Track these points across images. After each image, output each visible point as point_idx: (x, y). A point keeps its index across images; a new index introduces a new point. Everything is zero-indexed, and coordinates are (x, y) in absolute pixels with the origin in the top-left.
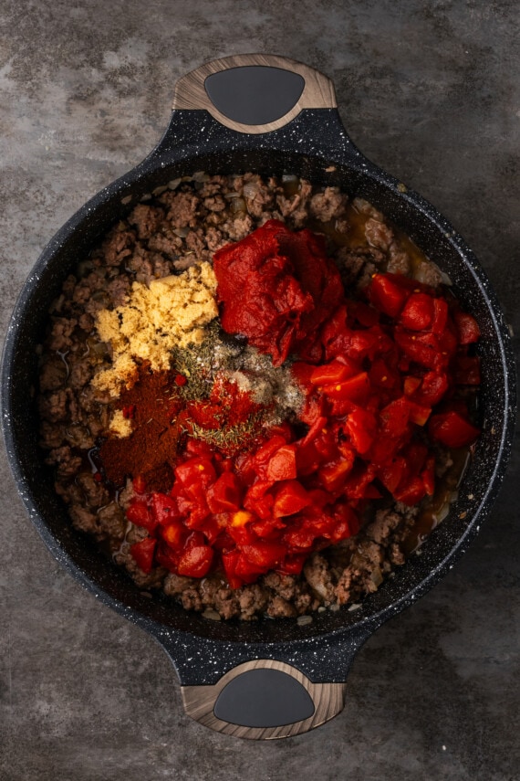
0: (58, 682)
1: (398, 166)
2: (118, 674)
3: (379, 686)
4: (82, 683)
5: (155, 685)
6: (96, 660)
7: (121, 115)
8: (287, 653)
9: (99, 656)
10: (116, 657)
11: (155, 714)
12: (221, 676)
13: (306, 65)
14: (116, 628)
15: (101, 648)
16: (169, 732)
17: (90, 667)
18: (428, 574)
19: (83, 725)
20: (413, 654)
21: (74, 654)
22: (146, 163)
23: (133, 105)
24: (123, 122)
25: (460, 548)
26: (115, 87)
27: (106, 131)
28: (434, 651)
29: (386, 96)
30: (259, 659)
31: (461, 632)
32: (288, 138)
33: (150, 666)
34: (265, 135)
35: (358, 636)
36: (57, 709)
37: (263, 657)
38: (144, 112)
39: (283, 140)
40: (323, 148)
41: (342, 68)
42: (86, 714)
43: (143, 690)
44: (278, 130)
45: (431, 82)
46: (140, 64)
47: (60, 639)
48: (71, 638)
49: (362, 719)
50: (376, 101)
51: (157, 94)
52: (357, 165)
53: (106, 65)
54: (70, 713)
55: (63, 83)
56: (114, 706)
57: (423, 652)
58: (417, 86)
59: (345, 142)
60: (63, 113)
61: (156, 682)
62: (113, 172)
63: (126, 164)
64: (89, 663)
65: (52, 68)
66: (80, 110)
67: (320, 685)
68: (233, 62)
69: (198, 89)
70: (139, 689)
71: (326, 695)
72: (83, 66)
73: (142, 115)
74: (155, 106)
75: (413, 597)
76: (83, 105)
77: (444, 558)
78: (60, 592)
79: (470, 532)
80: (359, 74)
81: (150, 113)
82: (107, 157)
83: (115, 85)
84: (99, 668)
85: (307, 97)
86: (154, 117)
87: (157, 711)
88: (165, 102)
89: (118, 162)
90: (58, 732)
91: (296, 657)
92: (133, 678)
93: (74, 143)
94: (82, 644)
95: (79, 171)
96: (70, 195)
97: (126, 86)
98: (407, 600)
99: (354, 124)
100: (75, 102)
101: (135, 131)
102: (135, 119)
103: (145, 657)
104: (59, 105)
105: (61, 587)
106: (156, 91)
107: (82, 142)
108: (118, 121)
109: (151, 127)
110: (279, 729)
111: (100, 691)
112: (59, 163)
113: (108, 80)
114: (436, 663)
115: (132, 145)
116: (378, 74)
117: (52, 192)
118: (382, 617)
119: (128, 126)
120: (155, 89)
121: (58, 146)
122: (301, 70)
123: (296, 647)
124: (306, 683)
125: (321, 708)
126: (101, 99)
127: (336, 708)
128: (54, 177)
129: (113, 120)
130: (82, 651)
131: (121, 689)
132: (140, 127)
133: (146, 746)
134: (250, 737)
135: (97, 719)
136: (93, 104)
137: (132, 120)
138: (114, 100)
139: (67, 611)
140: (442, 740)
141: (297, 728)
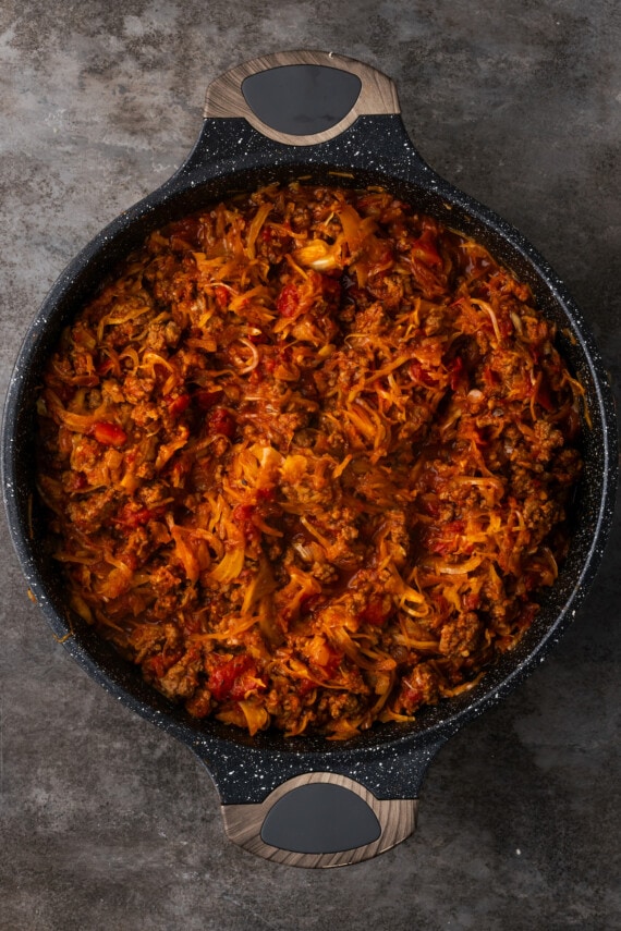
0: (58, 767)
1: (474, 158)
2: (131, 758)
4: (88, 768)
5: (175, 772)
6: (104, 741)
7: (144, 92)
8: (347, 764)
9: (108, 736)
10: (128, 738)
11: (174, 806)
12: (268, 792)
13: (363, 64)
15: (110, 726)
16: (191, 828)
17: (96, 750)
18: (515, 668)
19: (88, 818)
20: (483, 740)
21: (79, 734)
22: (173, 182)
23: (159, 81)
24: (146, 100)
25: (552, 638)
26: (138, 58)
27: (126, 111)
28: (509, 737)
29: (460, 74)
30: (313, 772)
32: (342, 149)
33: (169, 749)
34: (315, 147)
35: (433, 743)
36: (57, 799)
37: (319, 768)
38: (172, 89)
39: (335, 153)
40: (385, 161)
41: (409, 40)
42: (92, 806)
43: (159, 778)
44: (330, 141)
45: (515, 58)
46: (168, 31)
47: (61, 715)
48: (75, 714)
50: (449, 80)
51: (188, 68)
52: (424, 181)
53: (128, 32)
54: (73, 804)
55: (75, 53)
56: (125, 796)
57: (496, 738)
58: (498, 63)
60: (74, 88)
61: (176, 768)
62: (133, 160)
63: (149, 151)
64: (95, 744)
65: (63, 34)
66: (95, 85)
67: (387, 802)
68: (276, 61)
69: (235, 93)
70: (155, 776)
71: (394, 814)
72: (99, 33)
73: (169, 92)
74: (185, 81)
75: (497, 696)
76: (99, 80)
77: (533, 648)
78: (62, 659)
79: (564, 618)
80: (429, 47)
81: (179, 91)
82: (127, 142)
83: (137, 56)
84: (108, 751)
85: (364, 102)
86: (183, 95)
87: (177, 803)
88: (197, 77)
89: (140, 148)
90: (57, 826)
91: (358, 769)
92: (148, 762)
93: (87, 124)
94: (88, 721)
95: (93, 158)
96: (81, 186)
97: (151, 57)
98: (490, 699)
99: (421, 107)
100: (89, 76)
101: (160, 111)
102: (161, 97)
103: (162, 738)
104: (70, 79)
106: (187, 64)
107: (96, 123)
108: (140, 100)
109: (179, 107)
110: (338, 855)
111: (108, 779)
112: (69, 148)
113: (130, 51)
114: (511, 751)
115: (157, 128)
116: (451, 47)
117: (60, 183)
118: (459, 720)
119: (152, 105)
120: (185, 61)
121: (68, 127)
122: (357, 70)
123: (358, 757)
124: (371, 800)
125: (389, 830)
126: (120, 72)
127: (406, 829)
128: (63, 165)
129: (135, 98)
130: (87, 730)
131: (134, 776)
132: (167, 106)
133: (163, 845)
134: (304, 865)
135: (105, 811)
136: (111, 79)
137: (157, 98)
138: (137, 74)
139: (70, 682)
140: (517, 843)
141: (360, 853)
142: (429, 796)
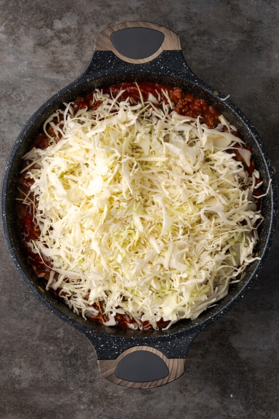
0: (25, 358)
1: (211, 83)
2: (57, 354)
3: (197, 362)
4: (38, 359)
5: (77, 360)
6: (45, 346)
7: (63, 54)
8: (154, 342)
9: (47, 344)
10: (56, 345)
11: (77, 376)
12: (119, 354)
13: (165, 27)
14: (56, 329)
15: (48, 340)
16: (84, 385)
17: (42, 350)
18: (230, 300)
19: (38, 381)
20: (215, 345)
21: (34, 343)
22: (79, 80)
23: (69, 49)
24: (64, 58)
25: (247, 286)
26: (60, 39)
27: (55, 62)
28: (227, 344)
29: (205, 46)
30: (139, 345)
31: (241, 334)
32: (156, 66)
33: (75, 350)
34: (143, 64)
35: (193, 333)
36: (24, 372)
37: (142, 344)
38: (75, 53)
39: (152, 67)
40: (174, 71)
41: (181, 30)
42: (40, 375)
43: (70, 363)
44: (150, 62)
45: (229, 39)
46: (73, 27)
47: (26, 335)
48: (32, 334)
49: (188, 380)
50: (200, 48)
51: (82, 43)
52: (192, 81)
53: (55, 27)
54: (31, 375)
55: (31, 37)
56: (55, 371)
57: (221, 344)
58: (222, 41)
59: (186, 68)
60: (31, 52)
61: (78, 358)
62: (58, 85)
63: (65, 81)
64: (41, 348)
65: (26, 28)
66: (41, 51)
67: (172, 360)
68: (126, 25)
69: (107, 39)
70: (68, 362)
71: (175, 365)
72: (42, 27)
73: (74, 54)
74: (81, 49)
75: (222, 312)
76: (42, 49)
77: (238, 292)
78: (26, 309)
79: (253, 278)
80: (191, 34)
81: (79, 53)
82: (55, 77)
83: (59, 38)
84: (47, 351)
85: (165, 44)
86: (80, 55)
87: (78, 374)
88: (86, 48)
89: (61, 79)
90: (24, 385)
91: (159, 344)
92: (65, 356)
93: (37, 68)
94: (39, 337)
95: (40, 84)
96: (35, 97)
97: (66, 38)
98: (219, 314)
100: (38, 47)
101: (70, 63)
102: (70, 57)
103: (72, 345)
104: (29, 48)
105: (27, 307)
106: (82, 41)
107: (41, 68)
108: (61, 57)
109: (79, 61)
110: (150, 383)
111: (47, 363)
112: (29, 79)
113: (56, 35)
114: (228, 350)
115: (69, 70)
116: (201, 34)
117: (25, 95)
118: (205, 323)
119: (66, 60)
120: (81, 40)
121: (28, 70)
122: (162, 30)
123: (159, 339)
124: (165, 358)
125: (173, 371)
126: (52, 45)
127: (180, 372)
128: (26, 87)
129: (58, 57)
130: (38, 341)
131: (59, 362)
132: (73, 61)
133: (72, 393)
134: (135, 387)
135: (46, 378)
136: (48, 48)
137: (68, 57)
138: (59, 46)
139: (30, 320)
140: (231, 392)
141: (159, 383)
142: (191, 371)
